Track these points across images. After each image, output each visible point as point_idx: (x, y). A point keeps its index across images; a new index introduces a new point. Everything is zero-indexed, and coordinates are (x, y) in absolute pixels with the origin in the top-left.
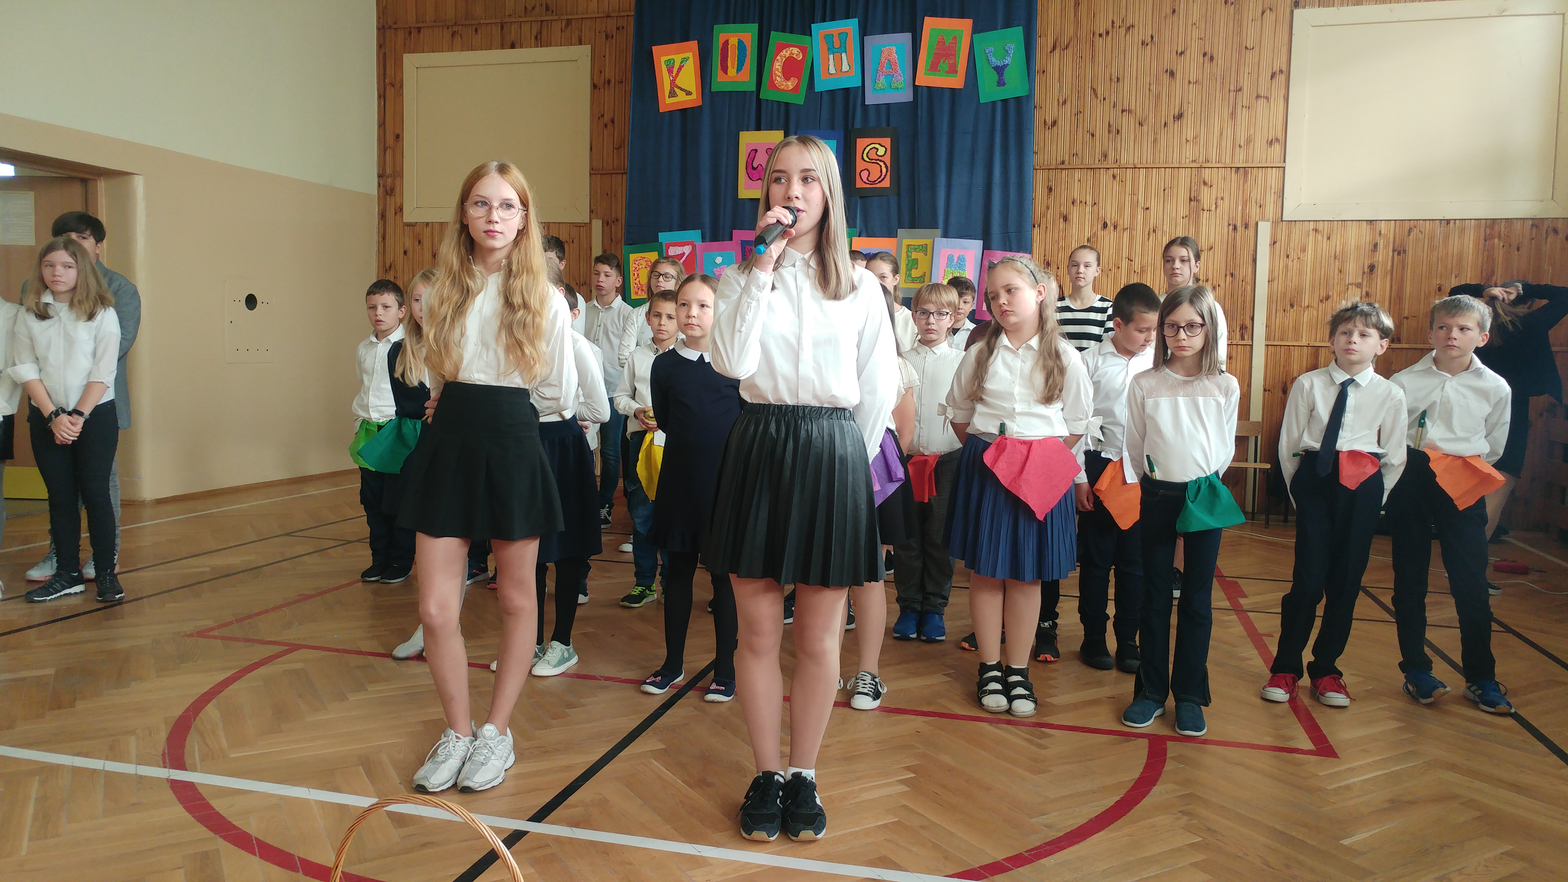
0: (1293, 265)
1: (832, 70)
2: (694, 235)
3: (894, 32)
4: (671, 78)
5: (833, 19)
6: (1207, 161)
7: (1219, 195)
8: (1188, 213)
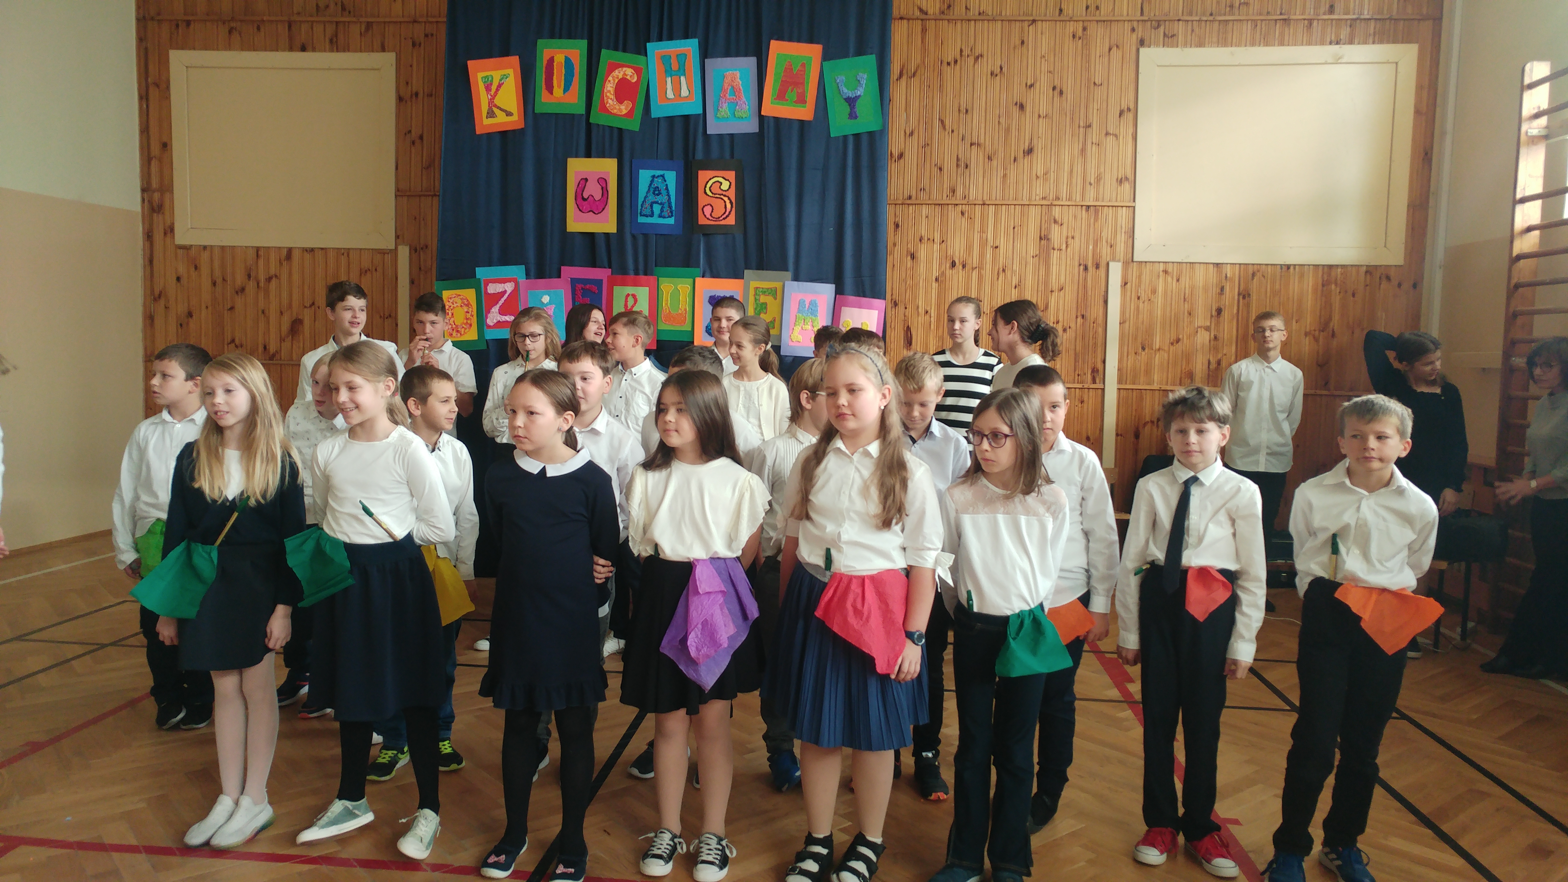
0: (1144, 307)
1: (670, 95)
2: (517, 271)
3: (737, 55)
4: (490, 97)
5: (670, 38)
6: (1058, 198)
7: (1070, 235)
8: (1038, 252)
